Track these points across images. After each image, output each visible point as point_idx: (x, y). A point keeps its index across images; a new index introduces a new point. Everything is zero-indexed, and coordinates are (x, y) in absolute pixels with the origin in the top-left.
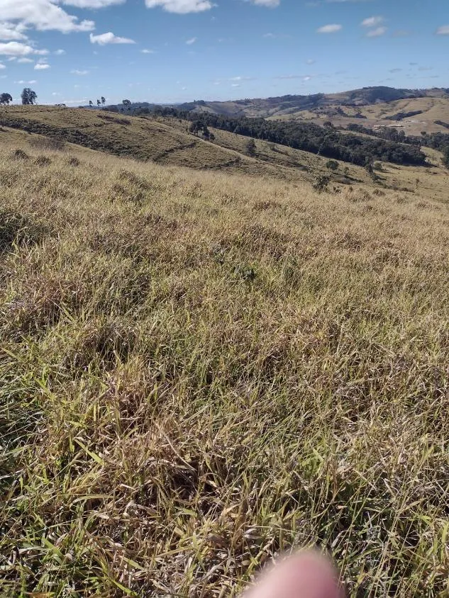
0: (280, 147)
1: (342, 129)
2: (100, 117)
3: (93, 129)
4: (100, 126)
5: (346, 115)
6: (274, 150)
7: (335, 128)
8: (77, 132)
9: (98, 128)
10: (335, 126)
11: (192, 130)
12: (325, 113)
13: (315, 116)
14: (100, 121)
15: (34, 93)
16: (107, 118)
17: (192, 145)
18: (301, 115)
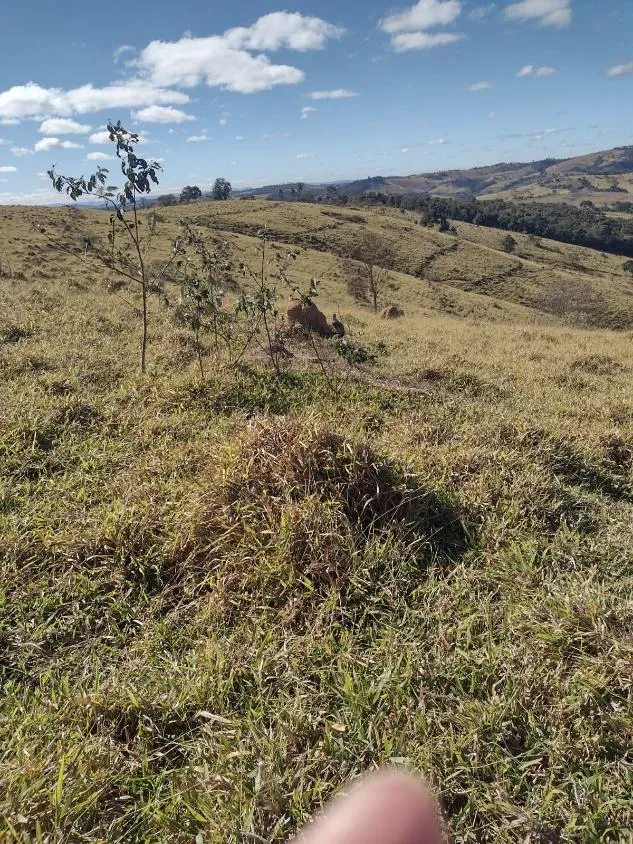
0: (545, 241)
1: (608, 210)
2: (327, 214)
3: (329, 232)
4: (334, 227)
5: (596, 190)
6: (538, 246)
7: (597, 209)
8: (313, 238)
9: (334, 231)
10: (597, 206)
11: (425, 223)
12: (565, 187)
13: (551, 191)
14: (331, 221)
15: (229, 184)
16: (334, 215)
17: (454, 248)
18: (527, 191)
